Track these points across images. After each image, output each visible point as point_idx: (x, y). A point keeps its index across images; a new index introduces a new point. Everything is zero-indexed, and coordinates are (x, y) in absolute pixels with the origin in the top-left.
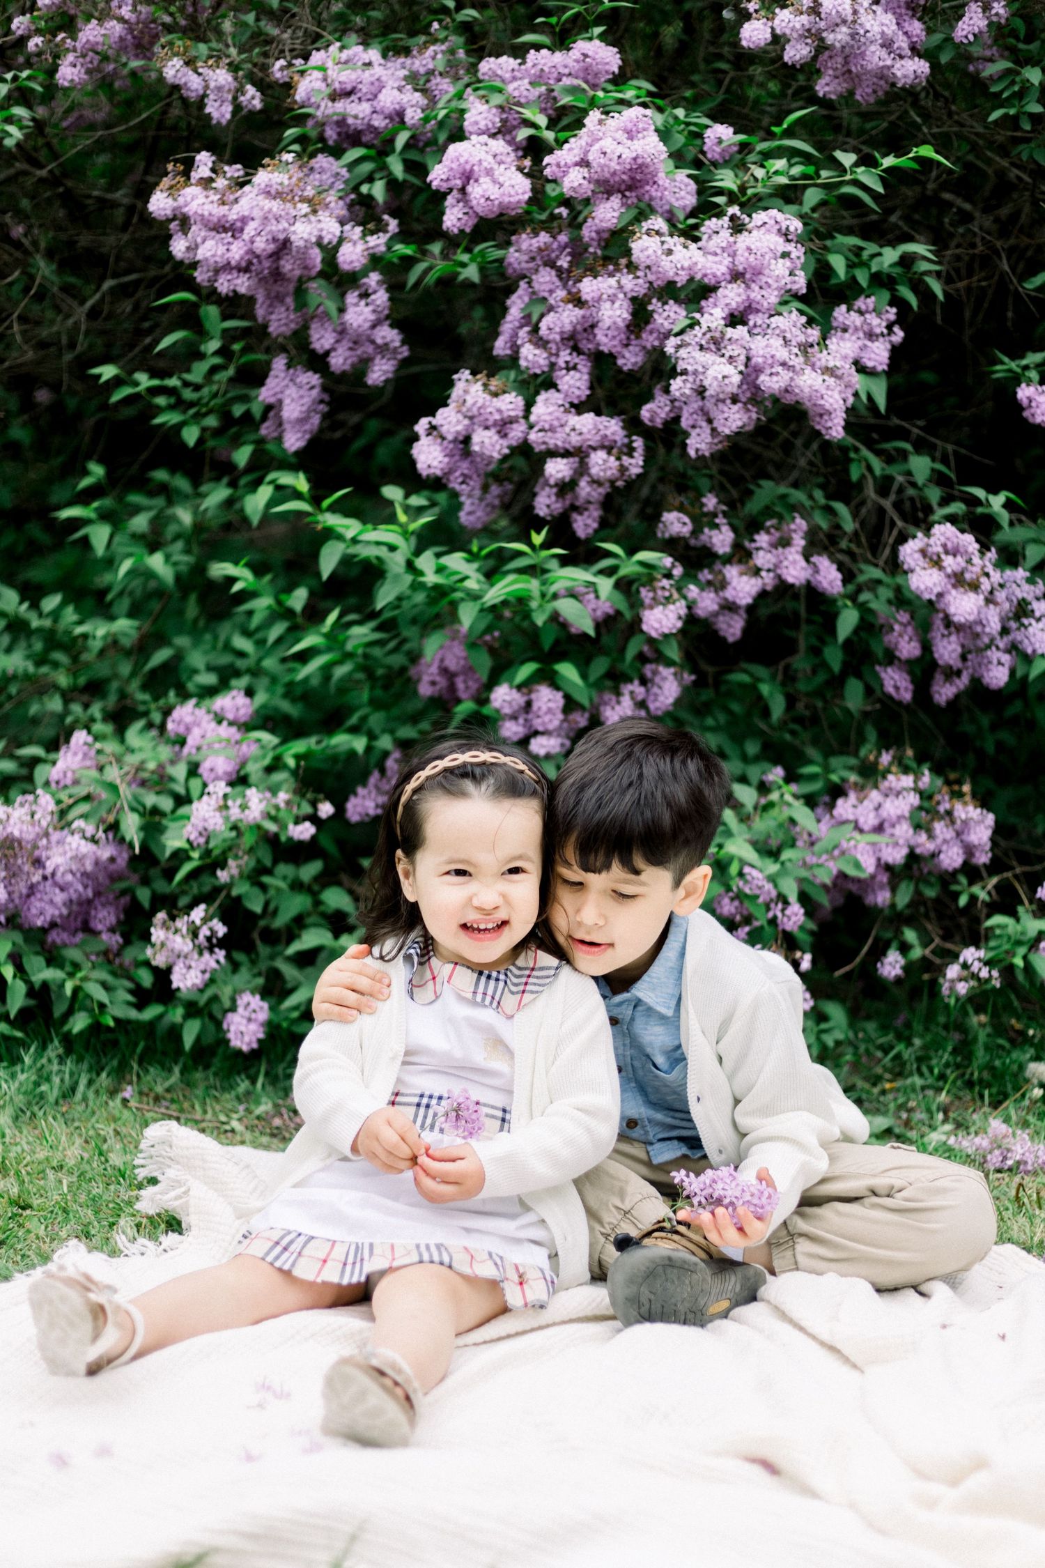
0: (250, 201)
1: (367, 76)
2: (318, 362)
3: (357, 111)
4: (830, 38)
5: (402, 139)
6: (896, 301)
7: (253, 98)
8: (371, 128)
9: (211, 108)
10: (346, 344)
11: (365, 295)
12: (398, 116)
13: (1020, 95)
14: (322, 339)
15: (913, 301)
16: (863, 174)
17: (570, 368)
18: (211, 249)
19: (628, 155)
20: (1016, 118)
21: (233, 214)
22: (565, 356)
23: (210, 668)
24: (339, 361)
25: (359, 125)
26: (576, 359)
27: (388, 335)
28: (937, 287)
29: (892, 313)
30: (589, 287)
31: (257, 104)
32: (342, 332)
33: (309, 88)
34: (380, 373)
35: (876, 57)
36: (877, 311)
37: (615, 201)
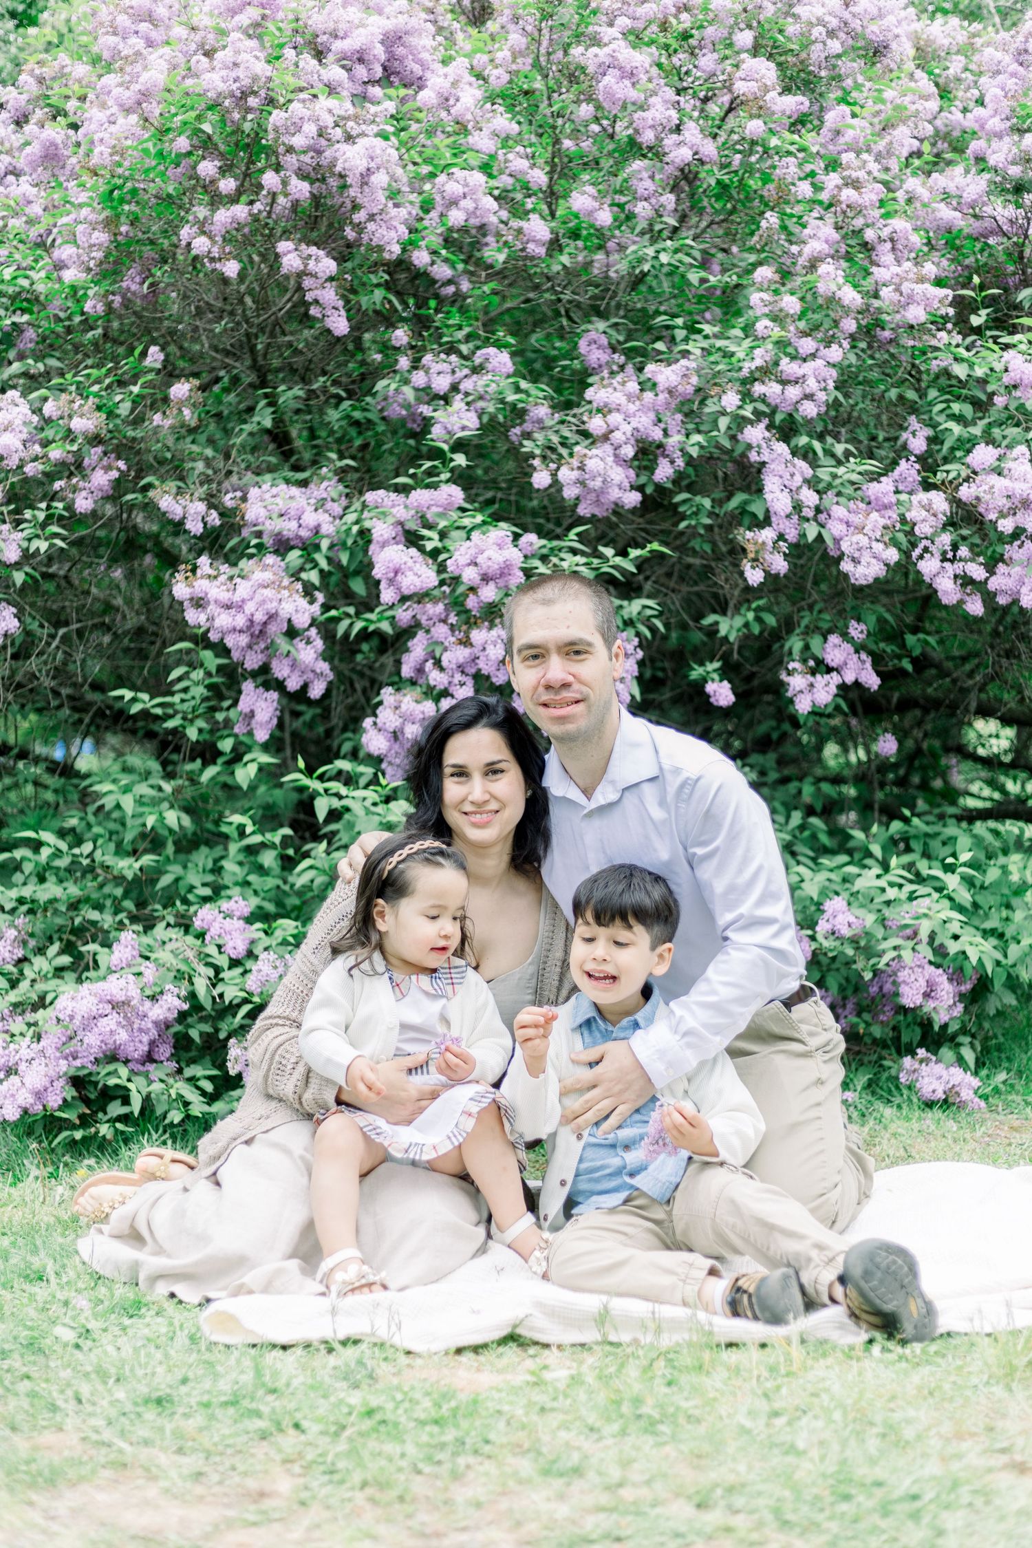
0: (243, 589)
1: (293, 504)
2: (280, 686)
3: (289, 528)
4: (591, 484)
5: (325, 544)
6: (638, 634)
7: (214, 519)
8: (298, 537)
9: (189, 526)
10: (297, 673)
11: (308, 642)
12: (317, 530)
13: (696, 514)
14: (280, 670)
15: (648, 634)
16: (618, 560)
17: (462, 684)
18: (224, 620)
19: (501, 559)
20: (695, 527)
21: (237, 598)
22: (458, 677)
23: (204, 885)
24: (293, 685)
25: (291, 535)
26: (463, 679)
27: (324, 667)
28: (658, 624)
29: (636, 641)
30: (478, 636)
31: (218, 522)
32: (294, 666)
33: (254, 511)
34: (316, 691)
35: (615, 494)
36: (628, 640)
37: (492, 585)
